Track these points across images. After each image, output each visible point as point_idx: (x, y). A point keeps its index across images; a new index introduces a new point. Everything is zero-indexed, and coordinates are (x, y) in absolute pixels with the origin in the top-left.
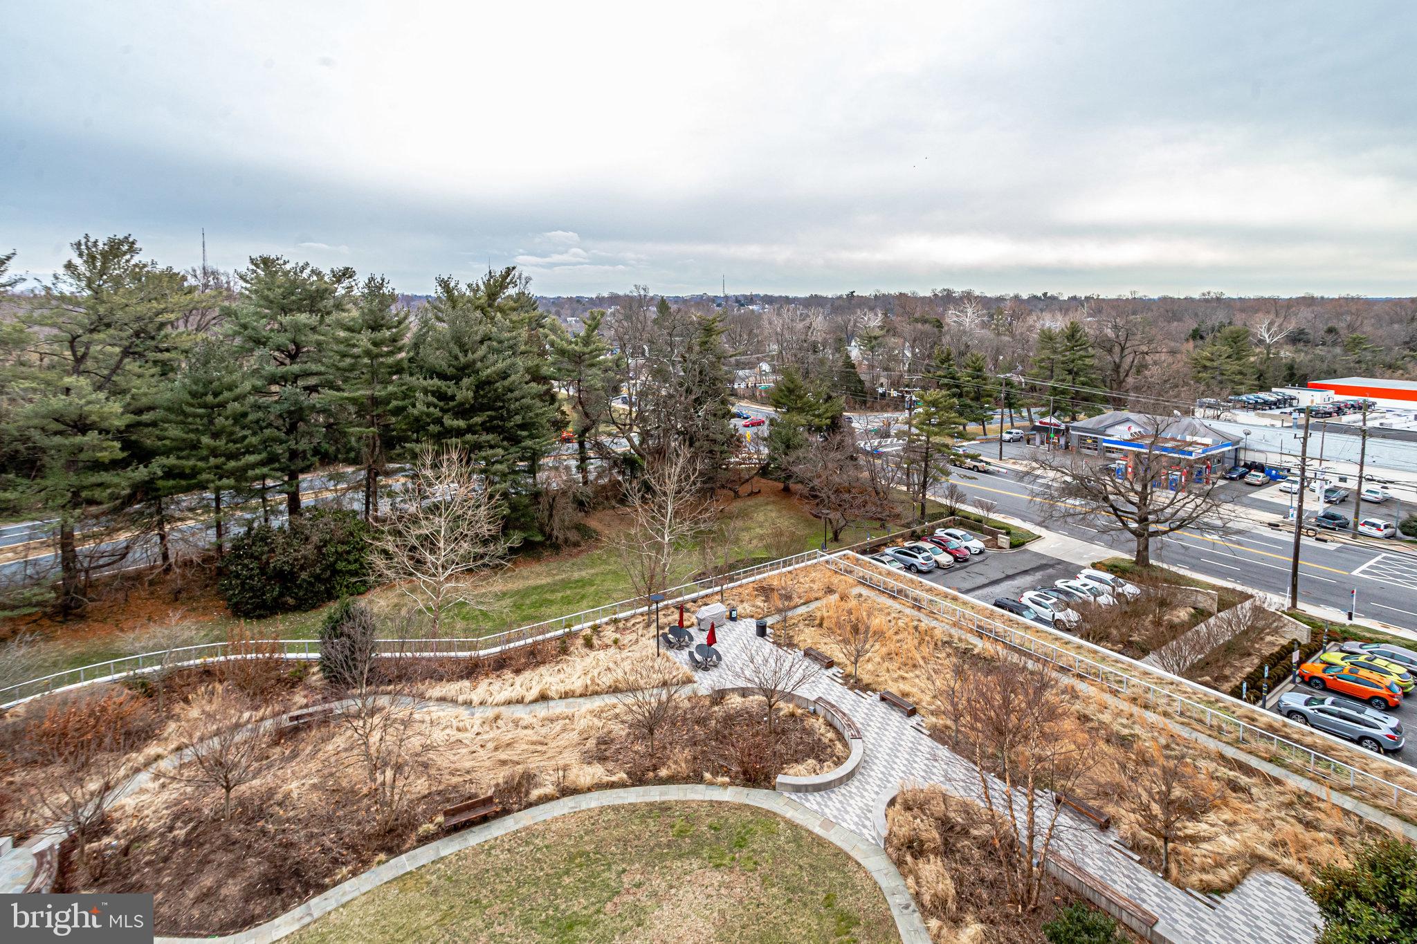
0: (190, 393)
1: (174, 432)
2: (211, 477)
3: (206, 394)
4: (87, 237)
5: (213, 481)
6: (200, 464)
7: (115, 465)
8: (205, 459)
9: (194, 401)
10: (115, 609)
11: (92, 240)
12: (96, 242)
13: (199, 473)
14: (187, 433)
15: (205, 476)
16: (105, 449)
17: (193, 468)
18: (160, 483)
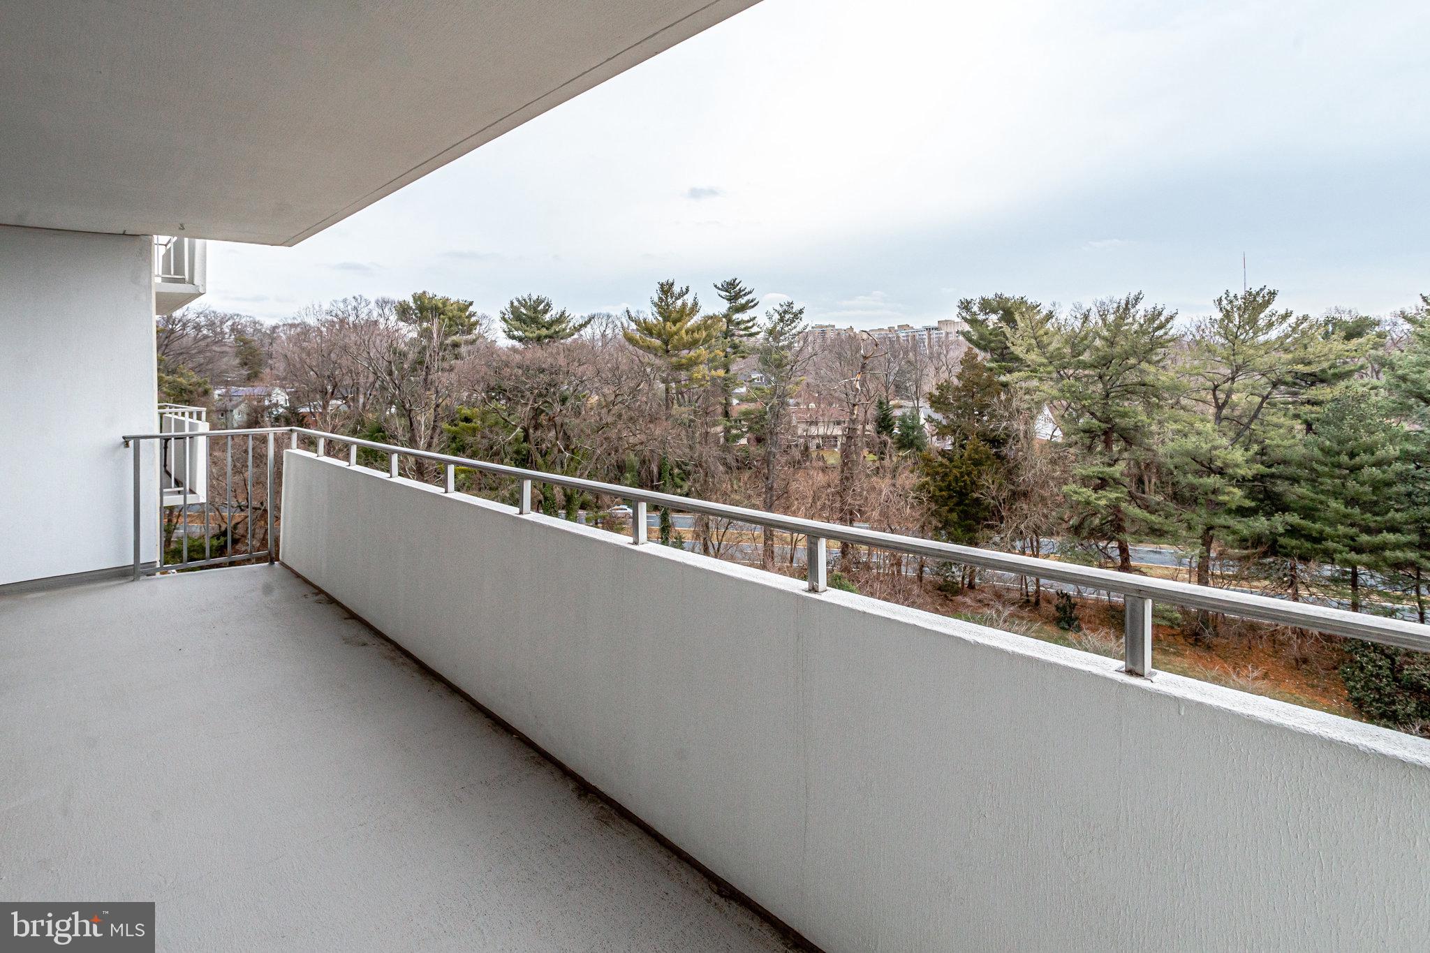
0: (1322, 450)
1: (1303, 490)
2: (1340, 547)
3: (1339, 454)
4: (1227, 293)
5: (1341, 552)
6: (1328, 529)
7: (1242, 512)
8: (1332, 524)
9: (1329, 460)
10: (1238, 652)
11: (1232, 295)
12: (1235, 296)
13: (1326, 539)
14: (1317, 493)
15: (1330, 544)
16: (1228, 493)
17: (1321, 532)
18: (1282, 540)
